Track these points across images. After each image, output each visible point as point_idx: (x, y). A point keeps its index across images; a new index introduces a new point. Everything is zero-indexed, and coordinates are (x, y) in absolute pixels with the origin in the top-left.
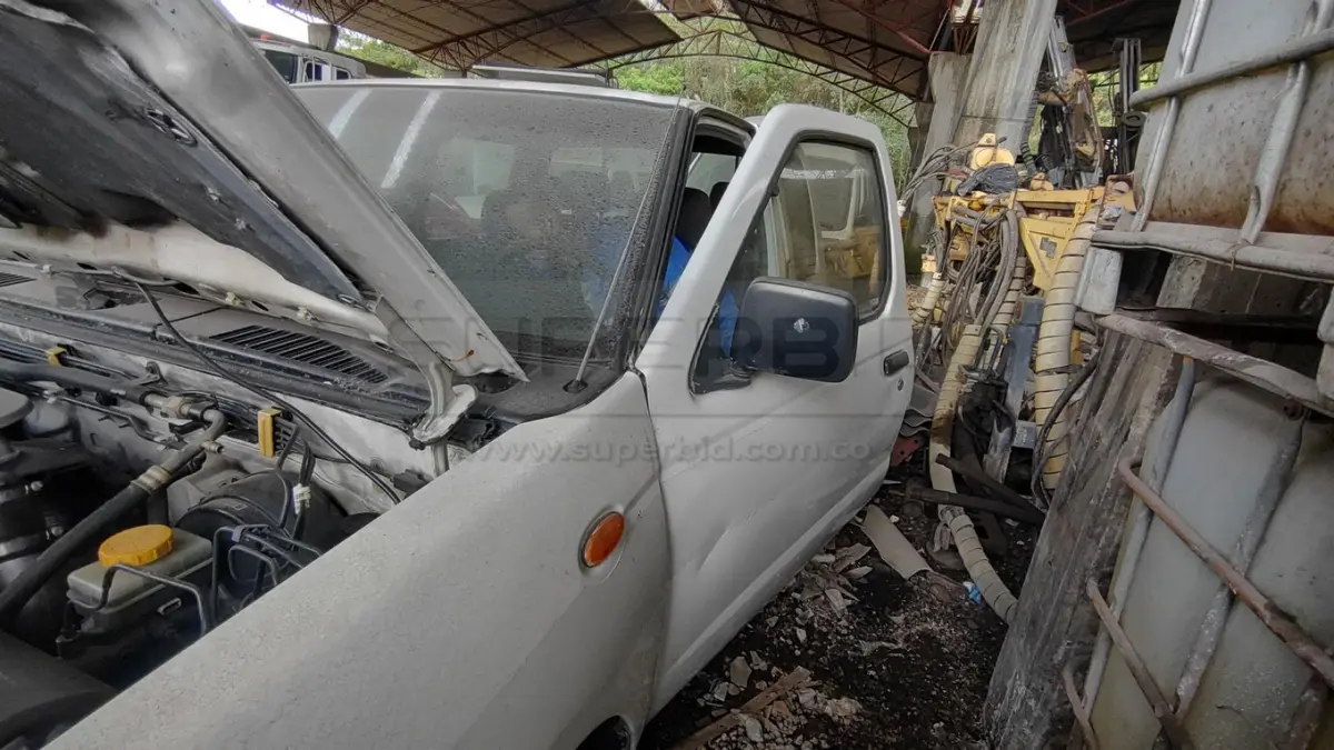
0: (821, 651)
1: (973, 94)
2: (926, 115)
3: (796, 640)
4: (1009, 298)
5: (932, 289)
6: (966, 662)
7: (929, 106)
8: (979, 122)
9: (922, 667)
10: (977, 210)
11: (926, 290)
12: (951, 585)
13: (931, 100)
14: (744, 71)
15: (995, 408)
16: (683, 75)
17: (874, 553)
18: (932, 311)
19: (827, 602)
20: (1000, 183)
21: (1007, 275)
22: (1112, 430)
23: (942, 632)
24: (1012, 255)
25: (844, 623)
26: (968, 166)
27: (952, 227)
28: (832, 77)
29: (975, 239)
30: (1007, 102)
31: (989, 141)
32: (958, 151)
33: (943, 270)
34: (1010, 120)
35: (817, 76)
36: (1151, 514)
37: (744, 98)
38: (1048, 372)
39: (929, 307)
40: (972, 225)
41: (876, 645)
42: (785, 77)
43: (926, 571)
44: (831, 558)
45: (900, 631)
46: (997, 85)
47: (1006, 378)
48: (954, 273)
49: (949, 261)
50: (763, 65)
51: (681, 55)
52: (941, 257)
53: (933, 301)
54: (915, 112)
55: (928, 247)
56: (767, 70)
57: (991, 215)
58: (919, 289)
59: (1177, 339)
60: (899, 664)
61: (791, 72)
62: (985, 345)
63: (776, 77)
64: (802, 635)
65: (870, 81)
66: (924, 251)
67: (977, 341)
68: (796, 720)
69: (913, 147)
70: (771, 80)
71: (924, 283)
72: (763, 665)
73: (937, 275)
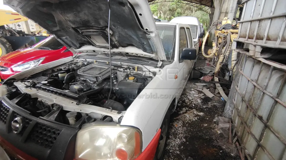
0: (197, 107)
1: (223, 8)
2: (213, 11)
3: (193, 106)
4: (229, 50)
5: (215, 49)
6: (221, 108)
7: (214, 9)
8: (224, 14)
9: (214, 109)
10: (223, 33)
11: (214, 49)
12: (218, 98)
13: (214, 7)
14: (171, 5)
15: (226, 69)
16: (157, 7)
17: (205, 95)
18: (215, 54)
19: (197, 101)
20: (228, 27)
21: (228, 45)
22: (240, 67)
23: (217, 104)
24: (229, 42)
25: (200, 104)
26: (221, 24)
27: (218, 37)
28: (191, 4)
29: (222, 39)
30: (230, 9)
31: (226, 19)
32: (219, 21)
33: (217, 45)
34: (231, 13)
35: (188, 4)
36: (242, 75)
37: (171, 11)
38: (233, 61)
39: (214, 53)
40: (222, 36)
41: (206, 106)
42: (180, 5)
43: (214, 96)
44: (197, 95)
45: (210, 105)
46: (228, 6)
47: (228, 64)
48: (219, 46)
49: (218, 44)
50: (175, 3)
51: (157, 3)
52: (216, 43)
53: (215, 51)
54: (211, 10)
55: (214, 41)
56: (176, 4)
57: (226, 34)
58: (212, 49)
59: (241, 51)
60: (210, 109)
61: (182, 4)
62: (224, 58)
63: (178, 5)
64: (194, 105)
65: (200, 4)
66: (213, 42)
67: (223, 58)
68: (194, 115)
69: (210, 18)
70: (177, 6)
71: (213, 48)
72: (188, 109)
73: (216, 46)
